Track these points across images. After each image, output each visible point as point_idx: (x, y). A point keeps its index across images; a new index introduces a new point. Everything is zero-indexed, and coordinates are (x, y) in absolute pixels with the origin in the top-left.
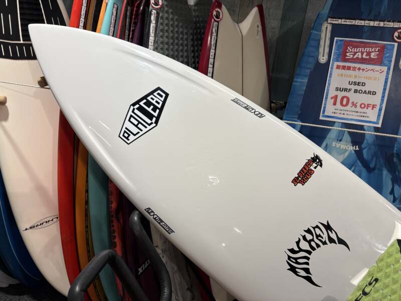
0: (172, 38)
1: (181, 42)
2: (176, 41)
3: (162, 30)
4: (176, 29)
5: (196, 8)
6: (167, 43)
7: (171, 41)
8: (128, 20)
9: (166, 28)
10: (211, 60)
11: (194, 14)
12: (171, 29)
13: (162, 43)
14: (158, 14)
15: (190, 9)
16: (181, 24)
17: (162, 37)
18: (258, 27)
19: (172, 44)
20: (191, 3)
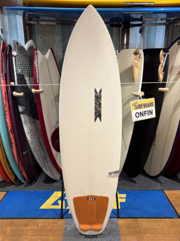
0: (22, 62)
1: (25, 64)
2: (23, 63)
3: (18, 60)
5: (28, 51)
6: (20, 64)
8: (3, 57)
10: (37, 68)
11: (28, 53)
12: (21, 59)
15: (26, 52)
16: (24, 57)
17: (18, 62)
18: (52, 55)
20: (26, 49)
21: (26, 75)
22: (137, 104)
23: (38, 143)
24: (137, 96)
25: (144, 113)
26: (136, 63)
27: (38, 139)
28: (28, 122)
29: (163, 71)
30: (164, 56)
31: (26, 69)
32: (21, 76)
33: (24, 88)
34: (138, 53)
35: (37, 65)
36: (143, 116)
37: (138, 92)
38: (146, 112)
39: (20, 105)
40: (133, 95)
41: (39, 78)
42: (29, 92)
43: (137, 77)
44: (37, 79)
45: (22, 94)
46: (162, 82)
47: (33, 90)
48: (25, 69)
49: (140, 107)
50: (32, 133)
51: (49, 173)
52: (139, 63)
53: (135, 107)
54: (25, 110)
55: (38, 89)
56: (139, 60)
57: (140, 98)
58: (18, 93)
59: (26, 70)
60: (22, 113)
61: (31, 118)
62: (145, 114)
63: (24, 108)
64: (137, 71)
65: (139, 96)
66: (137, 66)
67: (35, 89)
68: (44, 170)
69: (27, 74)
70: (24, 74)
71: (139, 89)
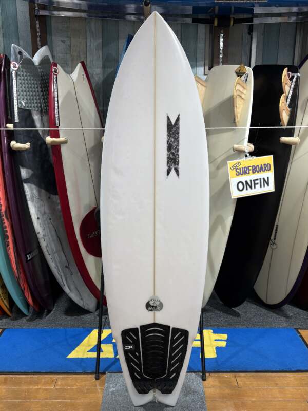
0: (28, 87)
1: (34, 90)
2: (31, 89)
3: (21, 83)
4: (29, 82)
5: (40, 67)
6: (25, 91)
7: (28, 90)
9: (23, 82)
10: (56, 99)
11: (39, 70)
12: (26, 81)
13: (22, 91)
14: (17, 73)
15: (37, 68)
16: (32, 78)
17: (21, 87)
18: (83, 75)
19: (28, 91)
20: (37, 63)
21: (35, 110)
22: (241, 167)
23: (55, 238)
24: (240, 152)
25: (253, 182)
26: (240, 91)
27: (55, 230)
28: (38, 197)
29: (289, 106)
30: (291, 79)
31: (36, 99)
32: (26, 113)
33: (31, 135)
34: (244, 73)
35: (56, 93)
36: (251, 188)
37: (243, 144)
38: (256, 182)
39: (23, 166)
40: (234, 150)
41: (59, 117)
42: (39, 143)
43: (240, 116)
44: (55, 119)
45: (27, 145)
46: (287, 126)
47: (49, 139)
48: (33, 99)
49: (246, 173)
50: (44, 219)
51: (74, 296)
52: (245, 92)
53: (236, 171)
54: (33, 175)
55: (58, 137)
56: (244, 85)
57: (246, 156)
58: (21, 143)
59: (35, 101)
60: (27, 181)
61: (43, 191)
62: (255, 184)
63: (31, 172)
64: (242, 106)
65: (245, 152)
66: (241, 97)
67: (52, 137)
68: (66, 289)
69: (37, 109)
70: (31, 109)
71: (244, 139)
